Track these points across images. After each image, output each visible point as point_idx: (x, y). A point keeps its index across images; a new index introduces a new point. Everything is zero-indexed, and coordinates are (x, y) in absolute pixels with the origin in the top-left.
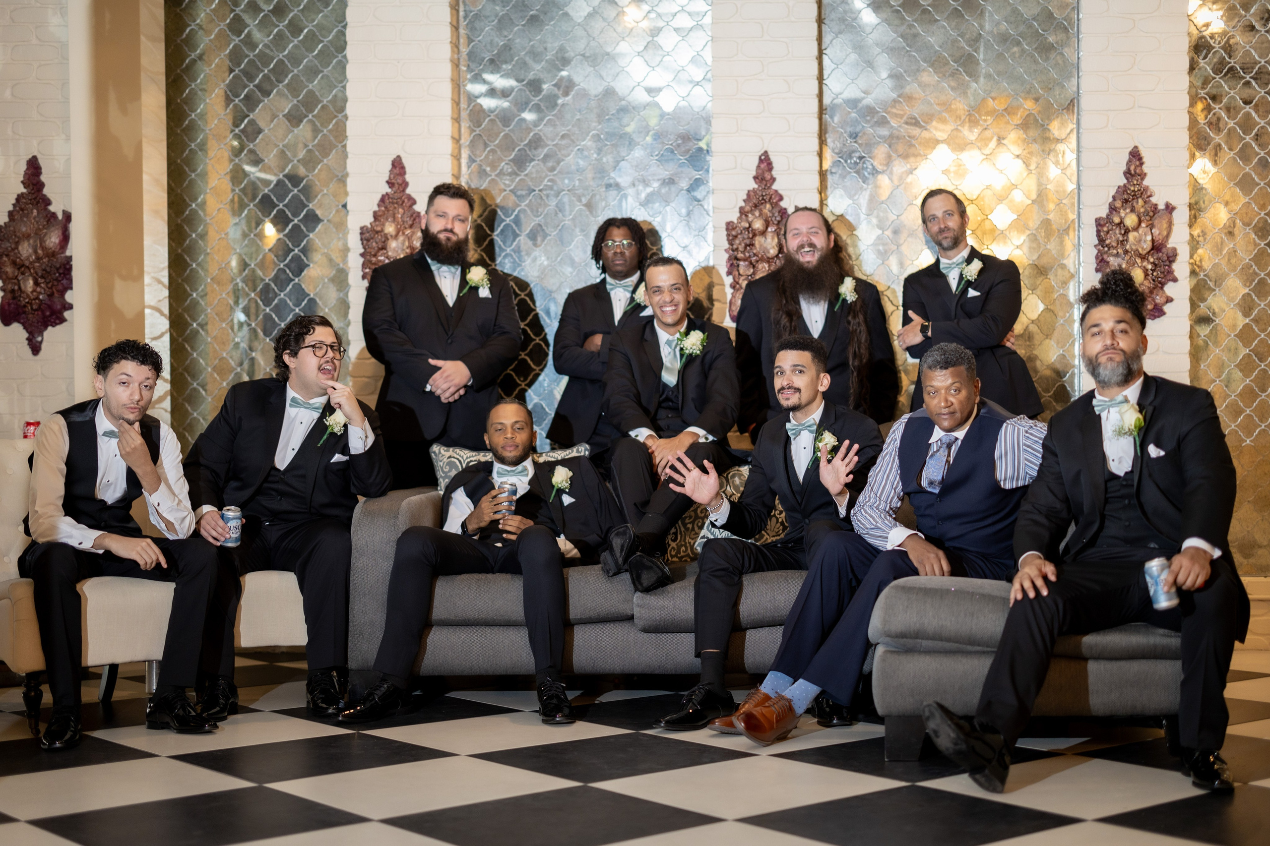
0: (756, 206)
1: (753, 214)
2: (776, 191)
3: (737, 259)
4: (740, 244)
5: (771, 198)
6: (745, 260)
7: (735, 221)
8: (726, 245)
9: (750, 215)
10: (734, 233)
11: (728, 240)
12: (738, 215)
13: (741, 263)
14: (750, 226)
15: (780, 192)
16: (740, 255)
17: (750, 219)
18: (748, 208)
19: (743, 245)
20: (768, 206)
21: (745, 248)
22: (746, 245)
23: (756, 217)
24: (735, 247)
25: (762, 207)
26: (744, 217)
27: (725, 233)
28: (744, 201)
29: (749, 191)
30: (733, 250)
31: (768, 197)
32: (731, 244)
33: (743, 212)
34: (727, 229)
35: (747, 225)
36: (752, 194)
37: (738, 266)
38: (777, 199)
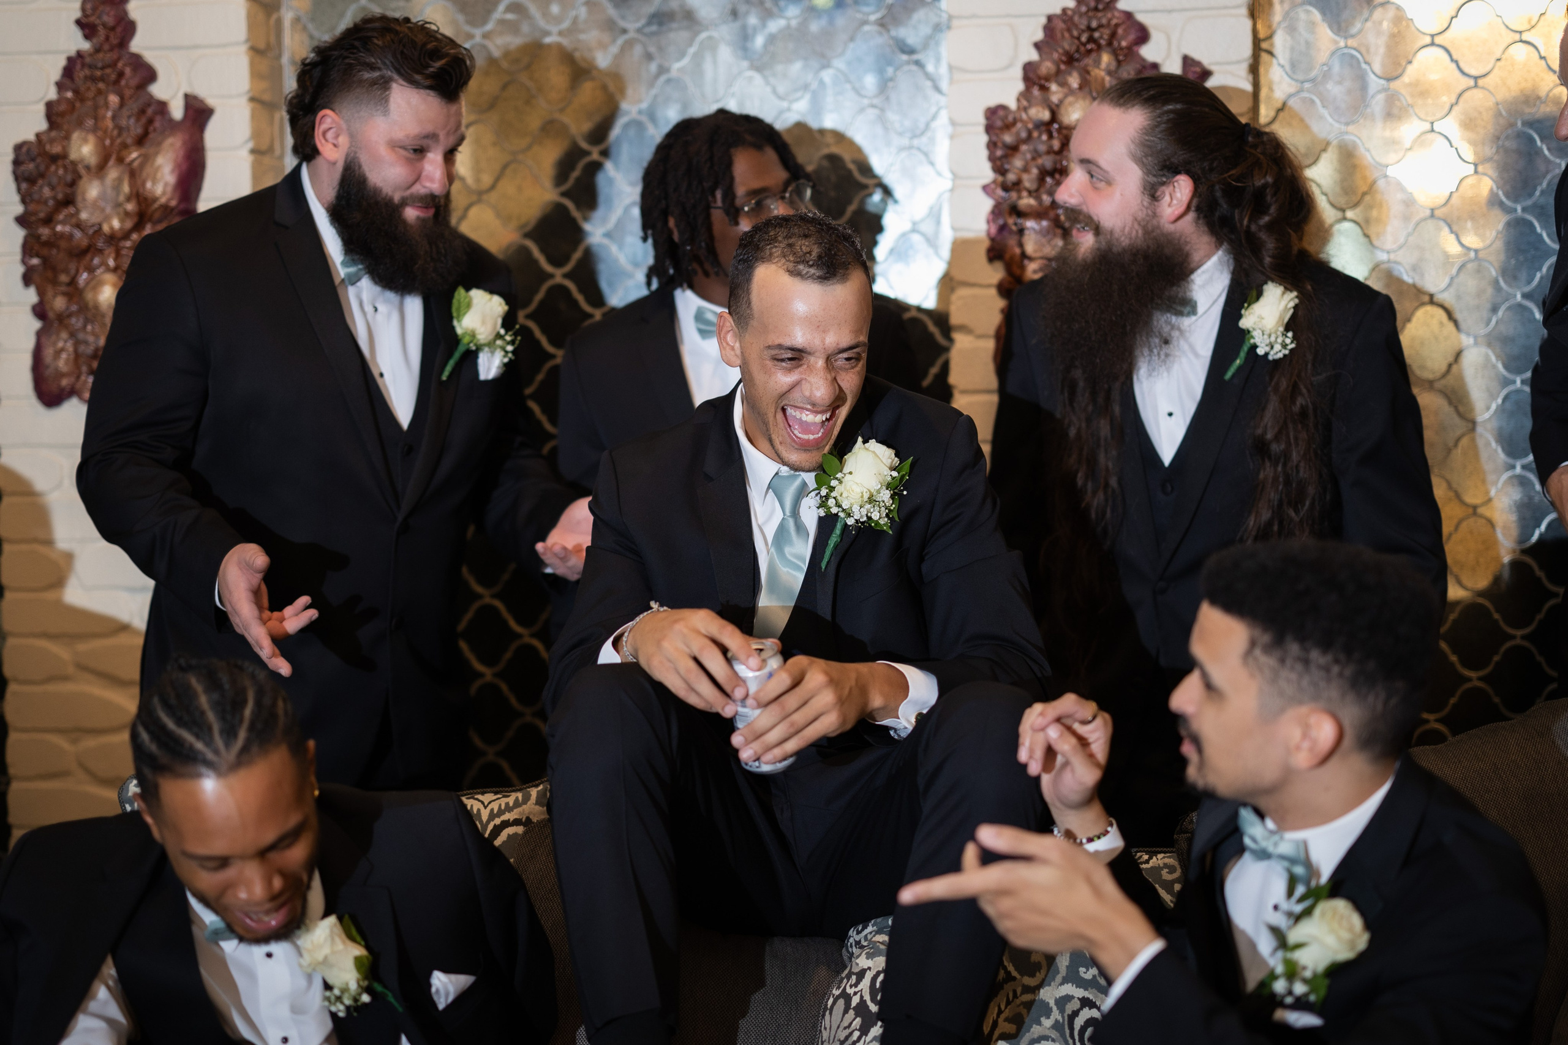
0: (1070, 60)
1: (1063, 84)
2: (1129, 15)
3: (1016, 211)
4: (1026, 169)
5: (1113, 35)
6: (1038, 215)
7: (1013, 105)
8: (987, 174)
9: (1054, 87)
10: (1008, 138)
11: (992, 158)
12: (1020, 86)
13: (1030, 224)
14: (1054, 118)
15: (1141, 18)
16: (1027, 202)
17: (1055, 99)
18: (1047, 67)
19: (1035, 171)
20: (1106, 58)
21: (1041, 180)
22: (1044, 173)
23: (1071, 92)
24: (1011, 177)
25: (1088, 61)
26: (1036, 92)
27: (984, 139)
28: (1037, 46)
29: (1050, 18)
30: (1006, 188)
31: (1106, 32)
32: (999, 169)
33: (1032, 77)
34: (989, 129)
35: (1046, 115)
36: (1060, 25)
37: (1021, 231)
38: (1132, 37)
